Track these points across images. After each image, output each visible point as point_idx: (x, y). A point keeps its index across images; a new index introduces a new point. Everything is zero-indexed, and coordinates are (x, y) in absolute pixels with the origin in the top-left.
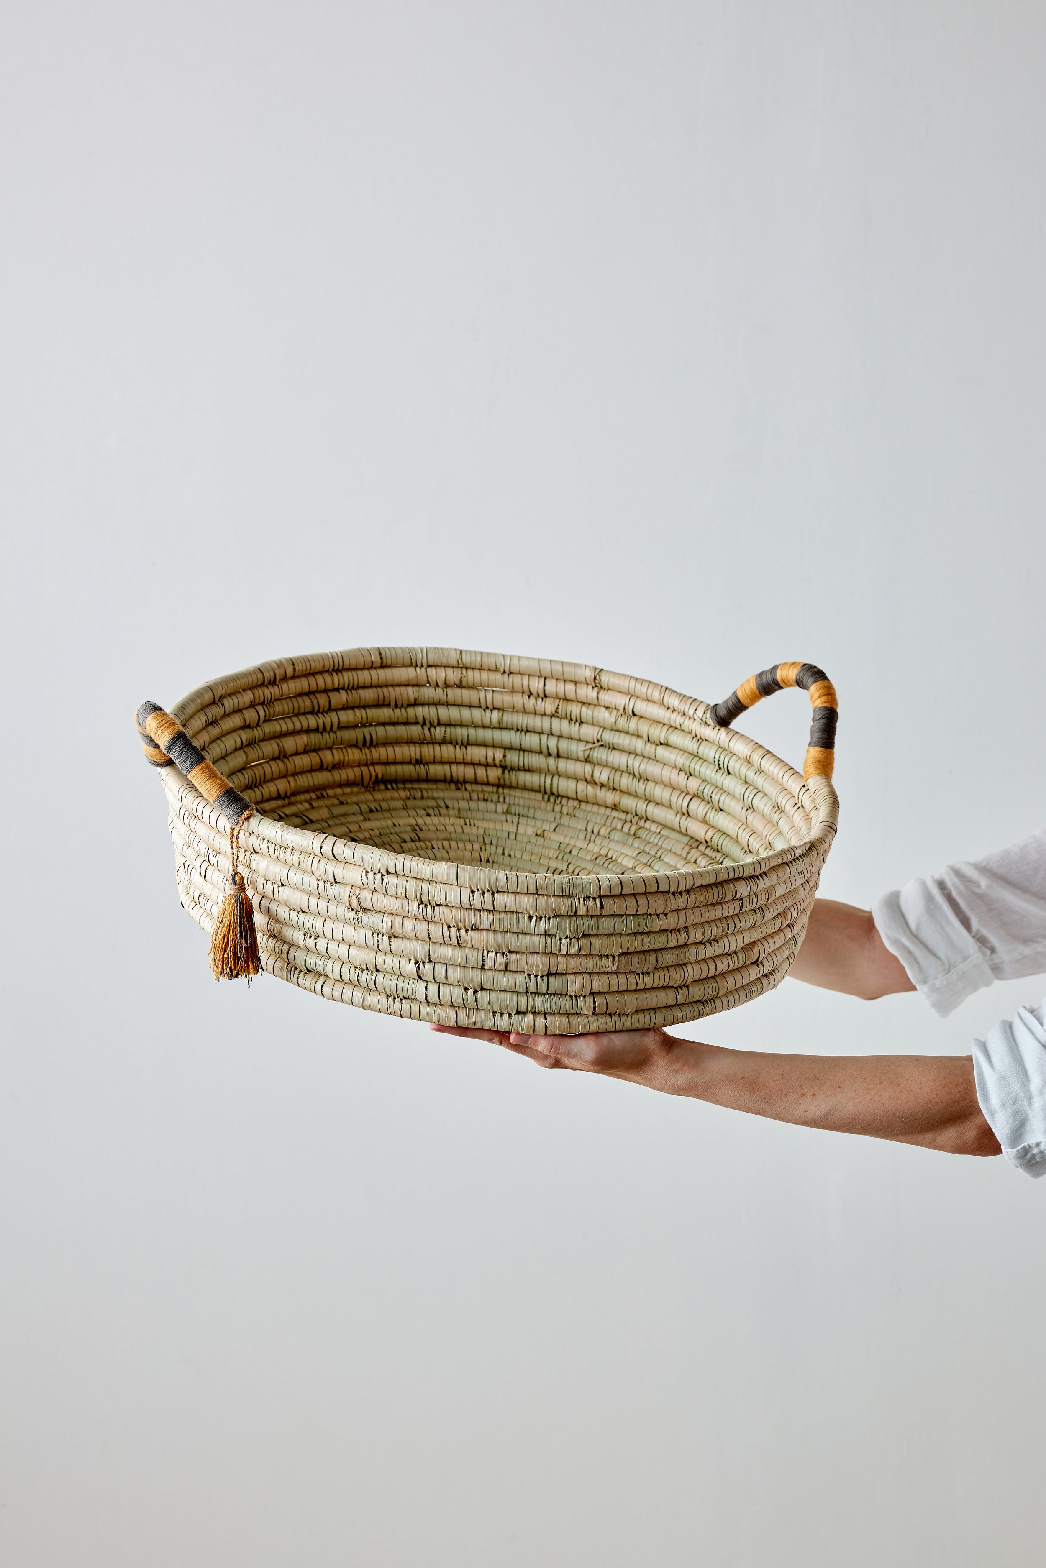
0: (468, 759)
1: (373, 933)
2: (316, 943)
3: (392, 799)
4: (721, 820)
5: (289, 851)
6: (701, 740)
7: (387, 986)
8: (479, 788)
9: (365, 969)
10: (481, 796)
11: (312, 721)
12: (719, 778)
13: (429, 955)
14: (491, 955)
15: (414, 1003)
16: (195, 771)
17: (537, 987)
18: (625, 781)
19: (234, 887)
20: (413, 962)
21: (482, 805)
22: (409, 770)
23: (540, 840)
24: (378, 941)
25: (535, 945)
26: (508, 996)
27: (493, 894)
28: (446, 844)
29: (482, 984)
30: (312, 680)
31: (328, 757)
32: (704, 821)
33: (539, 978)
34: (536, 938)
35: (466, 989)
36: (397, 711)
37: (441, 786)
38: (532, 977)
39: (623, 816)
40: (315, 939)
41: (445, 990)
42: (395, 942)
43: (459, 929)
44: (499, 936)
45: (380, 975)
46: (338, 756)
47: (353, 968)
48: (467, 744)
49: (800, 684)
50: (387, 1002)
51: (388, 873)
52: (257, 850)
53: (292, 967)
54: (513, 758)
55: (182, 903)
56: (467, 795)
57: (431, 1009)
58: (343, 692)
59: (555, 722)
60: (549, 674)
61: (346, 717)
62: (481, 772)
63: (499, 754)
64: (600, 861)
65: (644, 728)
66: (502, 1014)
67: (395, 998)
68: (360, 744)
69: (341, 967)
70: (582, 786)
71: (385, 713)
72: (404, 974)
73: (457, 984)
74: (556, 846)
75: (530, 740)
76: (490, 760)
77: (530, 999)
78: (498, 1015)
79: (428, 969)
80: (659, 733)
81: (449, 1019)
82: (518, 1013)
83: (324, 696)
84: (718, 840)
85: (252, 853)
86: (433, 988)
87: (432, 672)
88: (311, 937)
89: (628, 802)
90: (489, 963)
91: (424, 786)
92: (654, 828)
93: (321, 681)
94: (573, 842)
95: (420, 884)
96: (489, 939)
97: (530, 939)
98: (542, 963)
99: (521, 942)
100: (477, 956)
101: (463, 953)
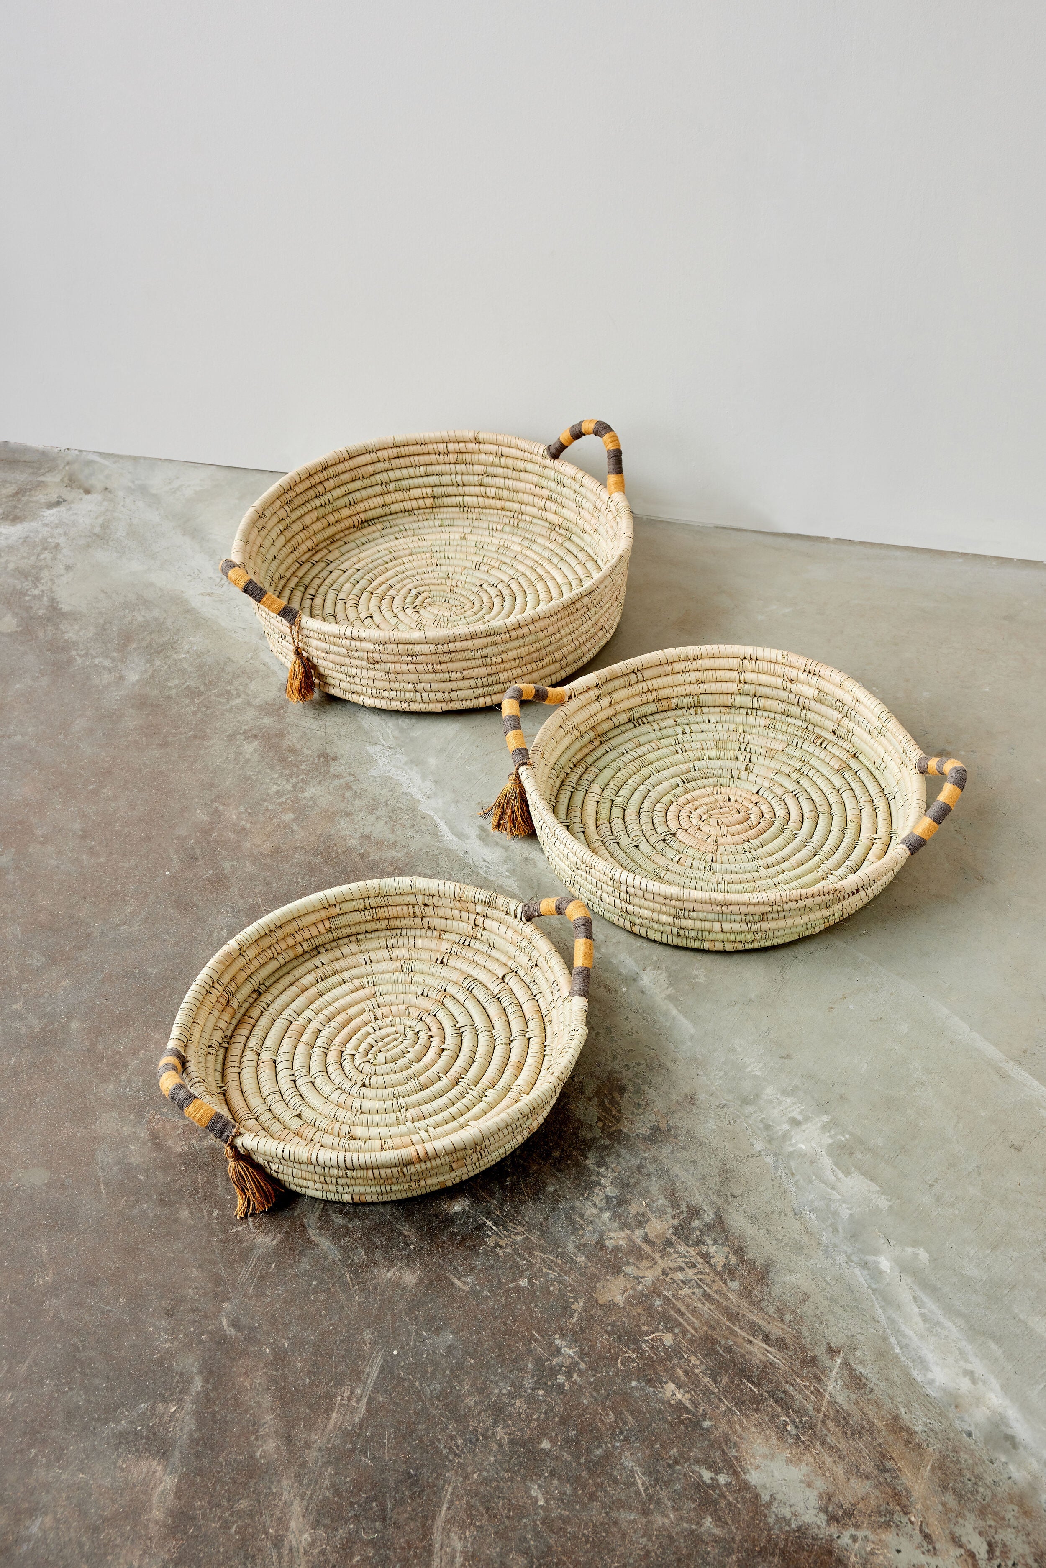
0: (412, 497)
3: (374, 532)
4: (565, 512)
6: (545, 467)
8: (422, 511)
10: (424, 517)
11: (318, 502)
12: (559, 488)
18: (505, 493)
21: (426, 523)
22: (379, 512)
23: (464, 542)
28: (410, 558)
30: (312, 479)
31: (332, 519)
32: (555, 513)
36: (365, 481)
37: (400, 515)
39: (508, 513)
46: (337, 516)
48: (409, 489)
49: (596, 433)
54: (438, 491)
56: (415, 518)
58: (331, 480)
59: (458, 466)
60: (447, 440)
61: (337, 493)
62: (421, 502)
63: (429, 490)
64: (501, 550)
65: (510, 462)
68: (348, 505)
70: (481, 499)
71: (358, 484)
74: (474, 544)
75: (446, 479)
76: (425, 495)
80: (520, 464)
83: (321, 485)
84: (565, 524)
87: (380, 454)
89: (509, 505)
91: (390, 517)
92: (528, 518)
93: (317, 479)
94: (483, 539)
95: (405, 646)
96: (451, 666)
97: (473, 661)
98: (483, 671)
99: (469, 664)
100: (446, 676)
101: (438, 675)
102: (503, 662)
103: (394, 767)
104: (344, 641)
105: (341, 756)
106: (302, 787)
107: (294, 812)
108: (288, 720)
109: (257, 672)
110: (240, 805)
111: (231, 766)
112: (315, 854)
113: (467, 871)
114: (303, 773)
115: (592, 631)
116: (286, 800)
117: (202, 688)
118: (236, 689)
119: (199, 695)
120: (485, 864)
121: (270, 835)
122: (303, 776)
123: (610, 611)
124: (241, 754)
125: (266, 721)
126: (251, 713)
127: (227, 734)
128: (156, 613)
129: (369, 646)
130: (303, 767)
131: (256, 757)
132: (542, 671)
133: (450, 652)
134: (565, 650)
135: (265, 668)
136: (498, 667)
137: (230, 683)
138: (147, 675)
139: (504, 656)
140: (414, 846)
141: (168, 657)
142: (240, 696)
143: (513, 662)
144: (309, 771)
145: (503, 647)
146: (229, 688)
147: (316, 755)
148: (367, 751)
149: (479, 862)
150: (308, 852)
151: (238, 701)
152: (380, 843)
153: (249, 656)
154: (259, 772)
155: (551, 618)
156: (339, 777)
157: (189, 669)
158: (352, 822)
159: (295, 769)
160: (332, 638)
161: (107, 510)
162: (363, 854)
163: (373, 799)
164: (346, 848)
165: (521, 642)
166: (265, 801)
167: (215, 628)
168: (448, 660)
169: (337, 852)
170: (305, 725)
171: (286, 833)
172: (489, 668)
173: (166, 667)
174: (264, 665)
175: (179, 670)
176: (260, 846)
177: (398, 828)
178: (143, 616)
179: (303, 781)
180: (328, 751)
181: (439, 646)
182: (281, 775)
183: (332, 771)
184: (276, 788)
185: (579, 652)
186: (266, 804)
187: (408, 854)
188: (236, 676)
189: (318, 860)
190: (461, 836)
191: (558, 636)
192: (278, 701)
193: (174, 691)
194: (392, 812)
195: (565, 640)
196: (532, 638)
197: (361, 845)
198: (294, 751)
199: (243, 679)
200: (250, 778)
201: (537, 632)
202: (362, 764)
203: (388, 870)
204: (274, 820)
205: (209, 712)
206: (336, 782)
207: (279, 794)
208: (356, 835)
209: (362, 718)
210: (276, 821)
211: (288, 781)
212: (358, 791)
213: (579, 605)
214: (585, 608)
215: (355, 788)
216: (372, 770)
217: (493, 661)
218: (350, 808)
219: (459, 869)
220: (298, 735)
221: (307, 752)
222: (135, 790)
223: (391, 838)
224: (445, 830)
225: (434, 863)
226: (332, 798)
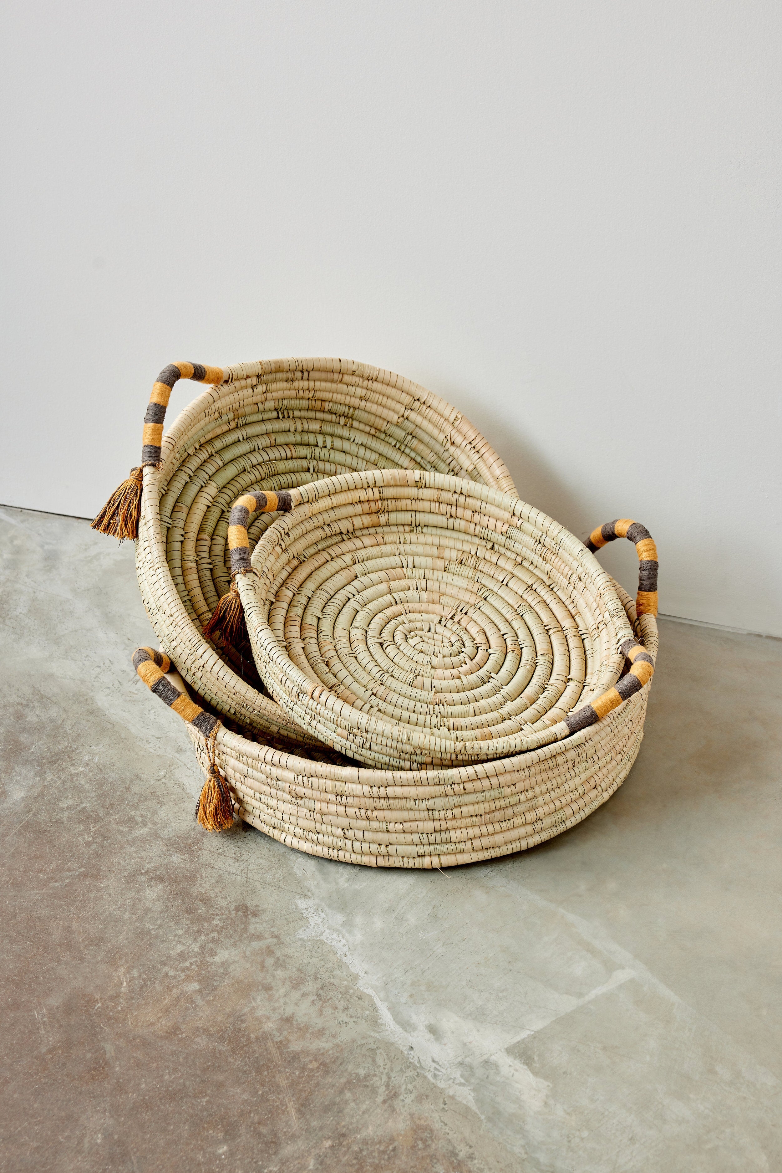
1: (310, 811)
13: (350, 825)
14: (392, 824)
17: (429, 840)
20: (340, 829)
24: (314, 816)
25: (421, 816)
26: (410, 847)
27: (385, 787)
29: (389, 841)
33: (429, 835)
51: (312, 776)
82: (419, 856)
86: (357, 844)
95: (334, 783)
96: (388, 814)
97: (417, 813)
98: (429, 826)
99: (411, 815)
100: (383, 825)
101: (372, 824)
102: (454, 818)
103: (329, 928)
104: (264, 765)
105: (264, 910)
106: (212, 949)
107: (199, 982)
108: (202, 860)
109: (170, 794)
110: (133, 967)
111: (126, 916)
112: (222, 1039)
113: (410, 1073)
114: (215, 930)
115: (581, 790)
116: (191, 964)
117: (101, 812)
118: (142, 816)
119: (96, 821)
120: (434, 1065)
121: (167, 1011)
122: (215, 934)
123: (610, 767)
124: (140, 900)
125: (175, 859)
126: (157, 848)
127: (125, 874)
128: (54, 712)
129: (291, 776)
130: (216, 922)
131: (159, 906)
132: (508, 833)
133: (387, 798)
134: (540, 812)
135: (180, 790)
136: (449, 823)
137: (135, 807)
138: (35, 792)
139: (457, 811)
140: (345, 1036)
141: (63, 769)
142: (146, 825)
143: (469, 820)
144: (222, 928)
145: (456, 800)
146: (133, 813)
147: (233, 907)
148: (296, 905)
149: (427, 1063)
150: (211, 1035)
151: (144, 831)
152: (303, 1030)
153: (161, 773)
154: (161, 926)
155: (521, 773)
156: (259, 937)
157: (87, 787)
158: (270, 999)
159: (205, 924)
160: (250, 760)
161: (8, 580)
162: (281, 1042)
163: (299, 969)
164: (260, 1033)
165: (480, 796)
166: (165, 964)
167: (123, 736)
168: (385, 807)
169: (249, 1038)
170: (222, 866)
171: (187, 1009)
172: (437, 824)
173: (59, 782)
174: (179, 786)
175: (74, 787)
176: (152, 1024)
177: (328, 1011)
178: (38, 716)
179: (214, 941)
180: (249, 903)
181: (375, 789)
182: (187, 931)
183: (251, 929)
184: (179, 948)
185: (560, 815)
186: (166, 968)
187: (337, 1045)
188: (143, 799)
189: (224, 1047)
190: (406, 1026)
191: (530, 794)
192: (192, 834)
193: (66, 815)
194: (322, 988)
195: (540, 800)
196: (495, 794)
197: (280, 1030)
198: (206, 900)
199: (152, 804)
200: (149, 932)
201: (500, 787)
202: (289, 922)
203: (310, 1066)
204: (174, 991)
205: (106, 843)
206: (256, 945)
207: (182, 956)
208: (275, 1017)
209: (294, 862)
210: (175, 992)
211: (195, 940)
212: (282, 958)
213: (560, 759)
214: (570, 764)
215: (278, 954)
216: (300, 931)
217: (442, 816)
218: (269, 980)
219: (401, 1070)
220: (213, 880)
221: (223, 903)
222: (6, 941)
223: (318, 1022)
224: (386, 1016)
225: (370, 1060)
226: (248, 966)
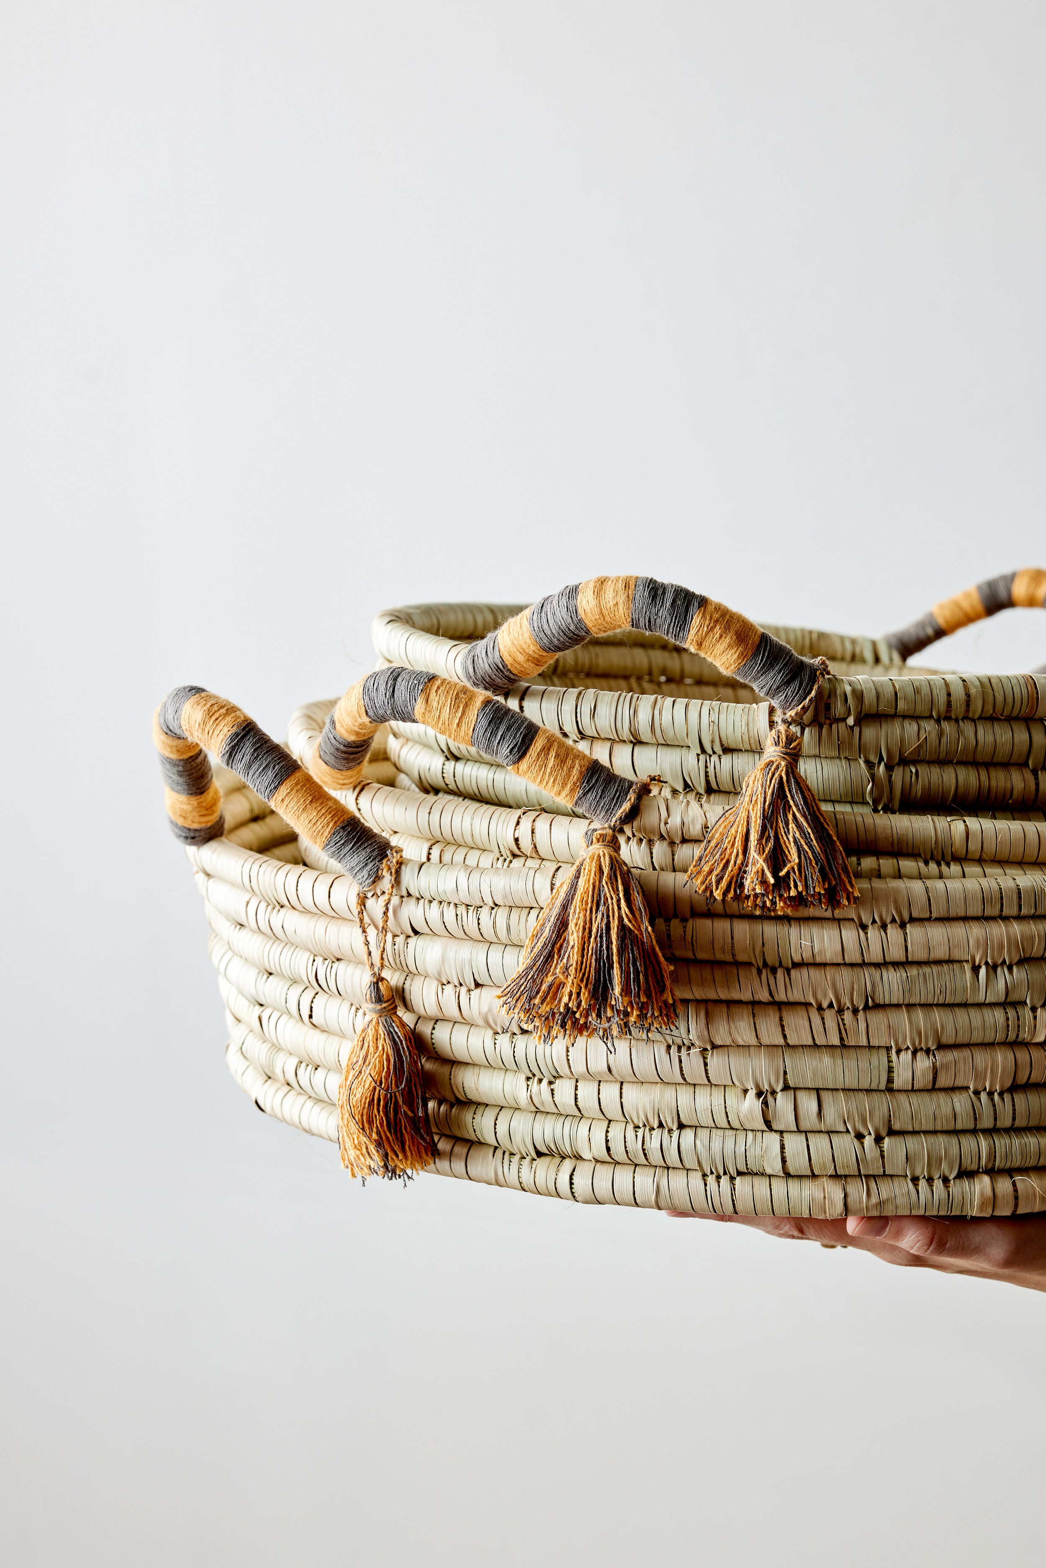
1: (669, 1047)
2: (552, 1090)
5: (485, 913)
7: (703, 1152)
9: (656, 1125)
13: (785, 1073)
14: (906, 1057)
15: (757, 1180)
16: (284, 790)
17: (995, 1114)
19: (379, 1007)
20: (752, 1093)
24: (680, 1061)
25: (987, 1024)
26: (941, 1139)
27: (903, 926)
29: (890, 1121)
33: (996, 1096)
34: (987, 1013)
35: (860, 1137)
38: (984, 1096)
40: (550, 1083)
41: (819, 1143)
42: (715, 1061)
43: (840, 1011)
44: (920, 1015)
45: (688, 1134)
47: (630, 1127)
50: (706, 1185)
52: (420, 926)
53: (504, 1152)
55: (256, 1102)
57: (794, 1186)
66: (930, 1180)
67: (718, 1177)
69: (607, 1132)
72: (735, 1124)
73: (842, 1128)
77: (984, 1143)
78: (923, 1184)
79: (783, 1104)
81: (832, 1203)
82: (961, 1174)
85: (408, 937)
86: (795, 1144)
88: (540, 1081)
90: (901, 1079)
